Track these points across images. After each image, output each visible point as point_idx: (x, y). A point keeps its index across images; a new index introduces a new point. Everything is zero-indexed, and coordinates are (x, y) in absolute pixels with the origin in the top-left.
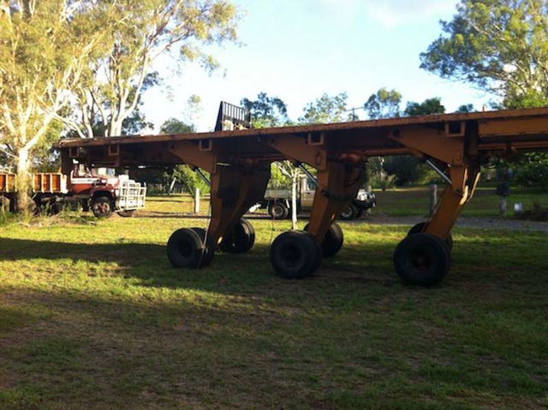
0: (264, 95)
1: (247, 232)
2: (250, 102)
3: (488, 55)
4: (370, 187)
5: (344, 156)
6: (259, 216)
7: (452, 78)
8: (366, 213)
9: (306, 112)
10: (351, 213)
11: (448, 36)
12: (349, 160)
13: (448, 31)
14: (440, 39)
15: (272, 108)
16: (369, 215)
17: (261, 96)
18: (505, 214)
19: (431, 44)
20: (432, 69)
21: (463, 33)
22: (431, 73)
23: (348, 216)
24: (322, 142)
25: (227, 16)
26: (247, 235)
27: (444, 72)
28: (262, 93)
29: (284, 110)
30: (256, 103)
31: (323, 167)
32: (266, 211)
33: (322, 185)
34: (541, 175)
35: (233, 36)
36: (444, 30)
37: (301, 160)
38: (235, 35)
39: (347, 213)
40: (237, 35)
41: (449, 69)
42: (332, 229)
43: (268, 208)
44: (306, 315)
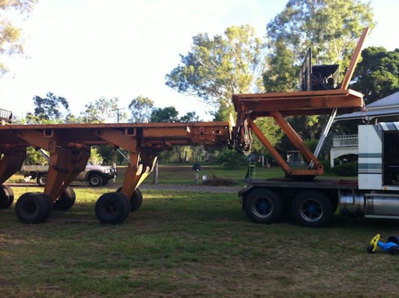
0: (51, 94)
1: (7, 194)
2: (41, 99)
3: (209, 81)
4: (115, 164)
5: (71, 144)
6: (32, 184)
7: (185, 93)
8: (112, 182)
9: (87, 109)
10: (98, 182)
11: (183, 65)
12: (75, 147)
13: (184, 62)
14: (179, 67)
15: (57, 104)
16: (114, 183)
17: (49, 95)
18: (198, 182)
19: (173, 70)
20: (173, 86)
21: (193, 65)
22: (172, 89)
23: (96, 184)
24: (52, 136)
25: (15, 38)
26: (7, 196)
27: (181, 89)
28: (49, 93)
29: (67, 106)
30: (45, 100)
31: (54, 151)
32: (35, 181)
33: (53, 162)
34: (230, 158)
35: (21, 50)
36: (182, 61)
37: (39, 146)
38: (22, 51)
39: (95, 182)
40: (24, 51)
41: (184, 87)
42: (67, 192)
43: (36, 178)
44: (26, 243)
